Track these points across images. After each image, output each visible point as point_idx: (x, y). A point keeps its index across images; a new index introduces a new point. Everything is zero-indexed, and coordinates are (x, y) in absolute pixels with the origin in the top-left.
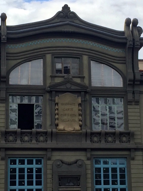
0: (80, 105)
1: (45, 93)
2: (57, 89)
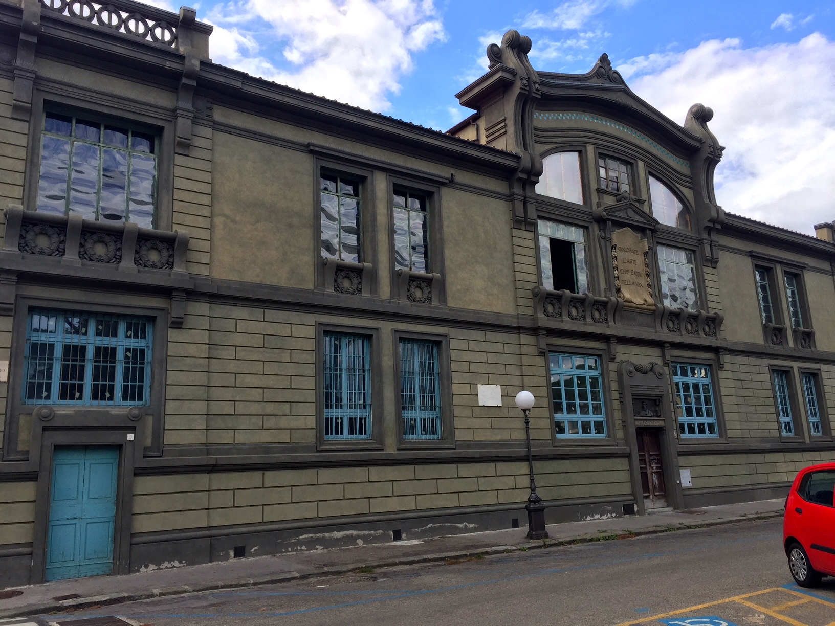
0: (646, 254)
1: (592, 222)
2: (615, 216)
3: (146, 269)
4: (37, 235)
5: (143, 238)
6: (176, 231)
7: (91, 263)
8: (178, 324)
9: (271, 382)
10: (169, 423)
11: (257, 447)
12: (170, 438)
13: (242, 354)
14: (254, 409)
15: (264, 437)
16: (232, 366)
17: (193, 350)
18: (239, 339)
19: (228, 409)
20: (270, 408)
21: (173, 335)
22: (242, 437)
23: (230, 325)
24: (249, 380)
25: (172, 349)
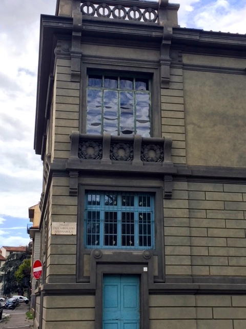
3: (148, 162)
4: (87, 147)
5: (145, 143)
6: (164, 137)
7: (117, 161)
8: (169, 197)
9: (231, 233)
10: (168, 260)
11: (225, 278)
12: (169, 271)
13: (210, 215)
14: (222, 252)
15: (230, 272)
16: (205, 223)
17: (179, 213)
18: (208, 205)
19: (204, 252)
20: (232, 252)
21: (167, 203)
22: (214, 271)
23: (201, 195)
24: (216, 232)
25: (167, 213)
